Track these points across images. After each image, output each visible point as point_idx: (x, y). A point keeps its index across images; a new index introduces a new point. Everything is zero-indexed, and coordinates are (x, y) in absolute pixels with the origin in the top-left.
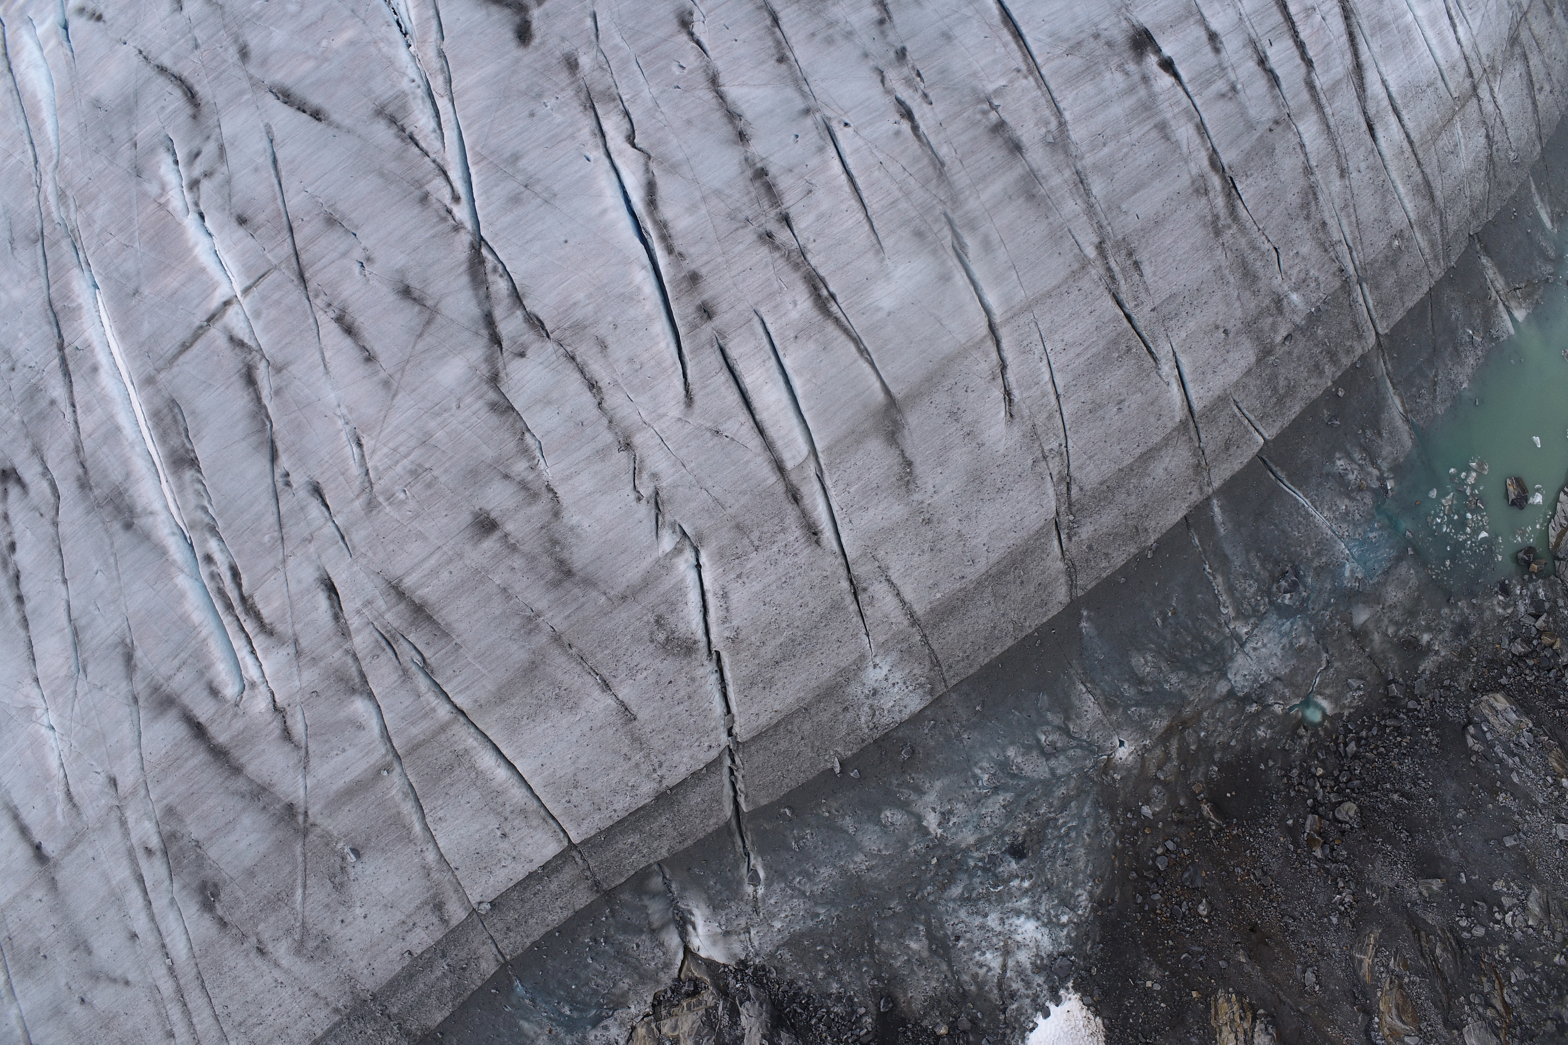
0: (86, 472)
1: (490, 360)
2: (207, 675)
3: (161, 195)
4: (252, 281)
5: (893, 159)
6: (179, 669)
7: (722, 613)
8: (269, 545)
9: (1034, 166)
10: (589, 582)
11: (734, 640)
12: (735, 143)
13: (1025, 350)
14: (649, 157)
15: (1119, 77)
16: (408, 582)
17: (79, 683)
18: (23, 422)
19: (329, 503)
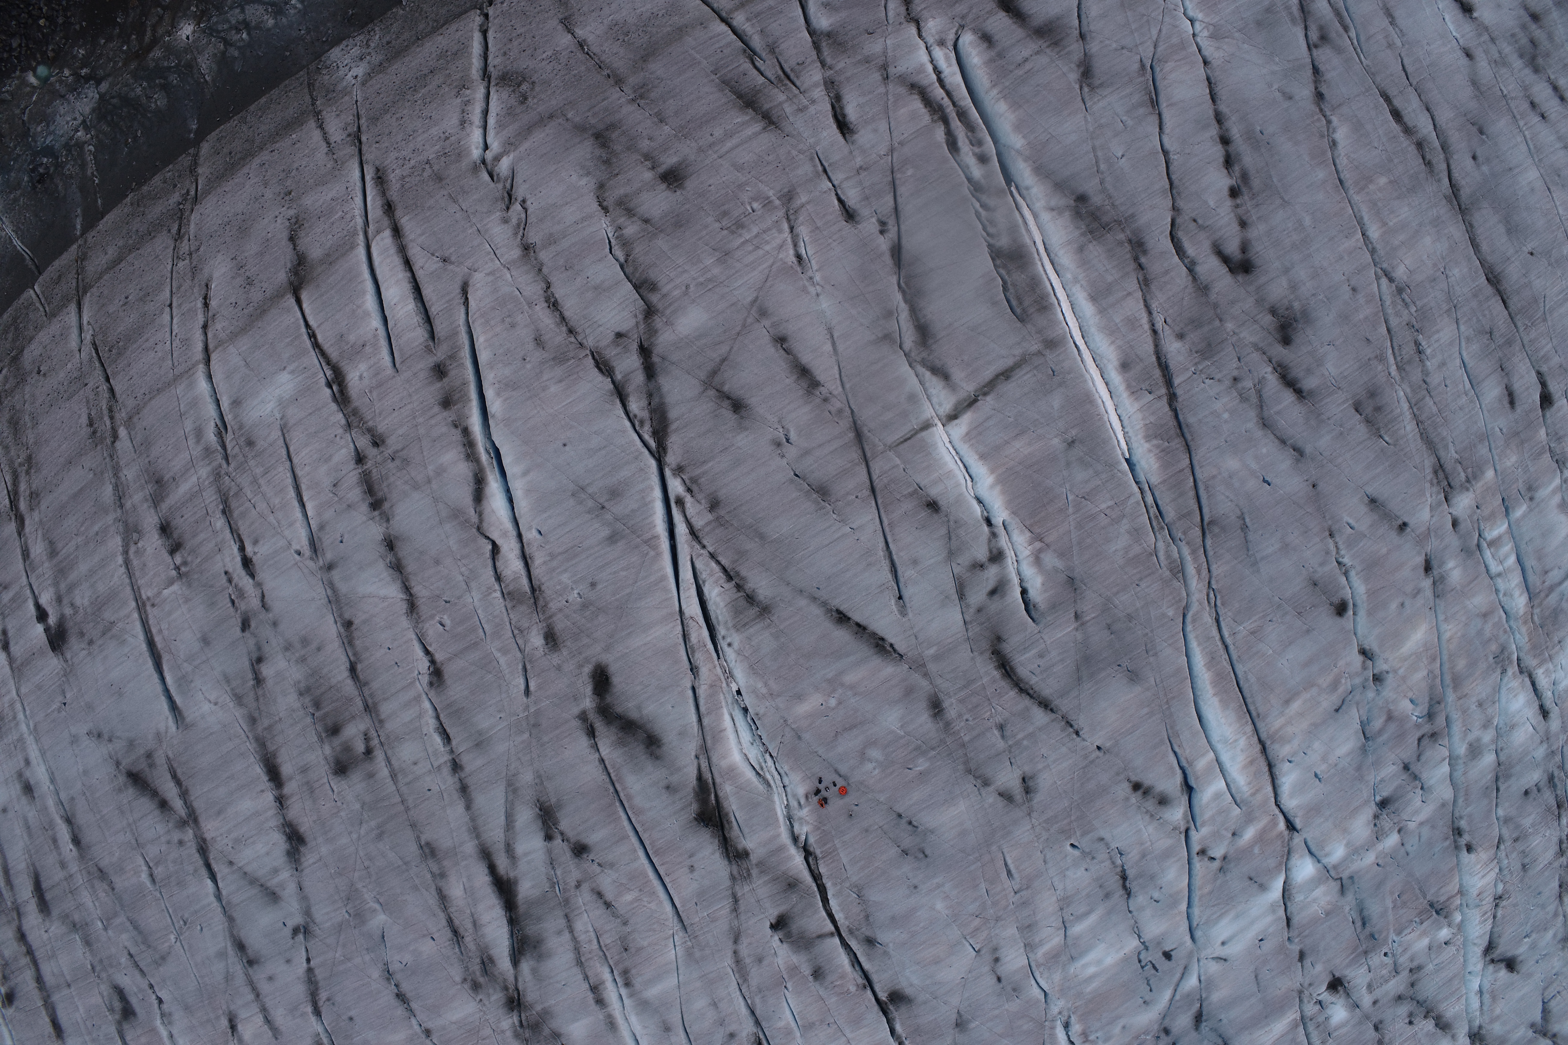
0: (1136, 259)
1: (652, 332)
2: (993, 54)
3: (1040, 551)
4: (919, 436)
5: (261, 515)
6: (1026, 60)
7: (469, 108)
8: (908, 167)
9: (152, 511)
10: (581, 129)
11: (463, 86)
12: (396, 538)
13: (186, 342)
14: (479, 529)
15: (78, 601)
16: (757, 127)
17: (1151, 54)
18: (1221, 320)
19: (836, 202)
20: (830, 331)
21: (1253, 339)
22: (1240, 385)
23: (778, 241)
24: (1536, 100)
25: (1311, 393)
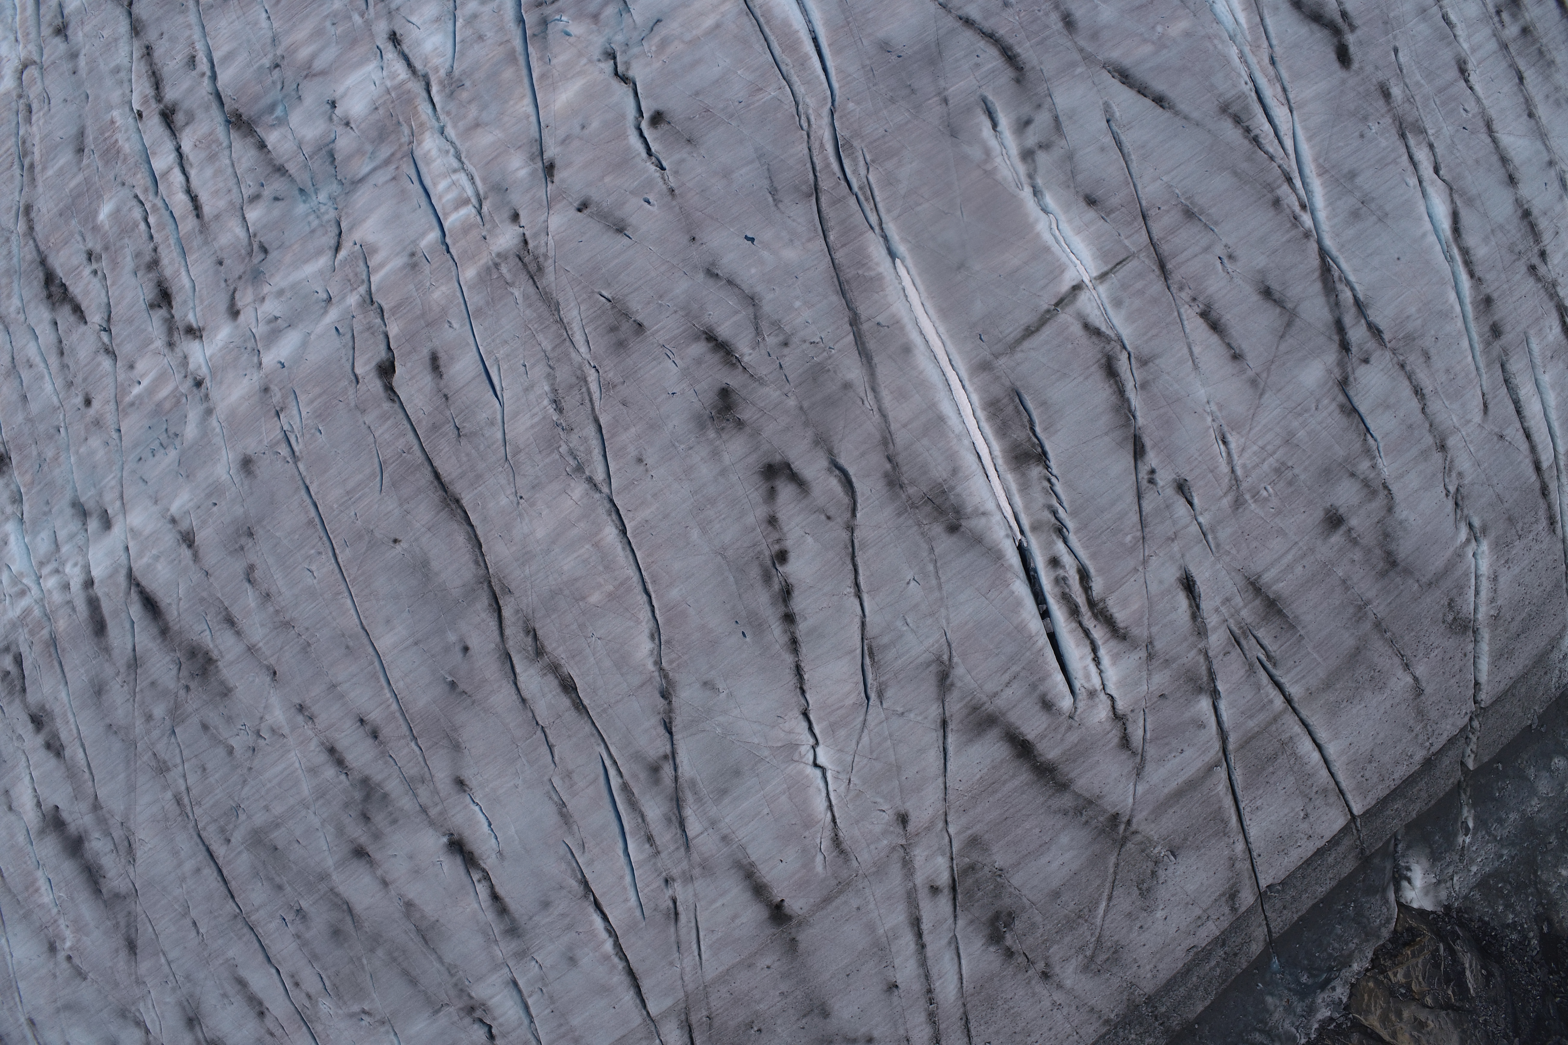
0: (895, 466)
1: (1341, 365)
2: (1041, 688)
4: (1110, 266)
6: (1008, 684)
7: (1491, 595)
8: (1130, 545)
10: (1408, 572)
11: (1495, 620)
12: (1509, 185)
14: (1452, 189)
16: (1267, 578)
17: (870, 711)
18: (801, 408)
19: (1196, 501)
20: (1196, 367)
21: (765, 390)
22: (781, 338)
23: (1246, 455)
24: (370, 741)
25: (697, 338)
